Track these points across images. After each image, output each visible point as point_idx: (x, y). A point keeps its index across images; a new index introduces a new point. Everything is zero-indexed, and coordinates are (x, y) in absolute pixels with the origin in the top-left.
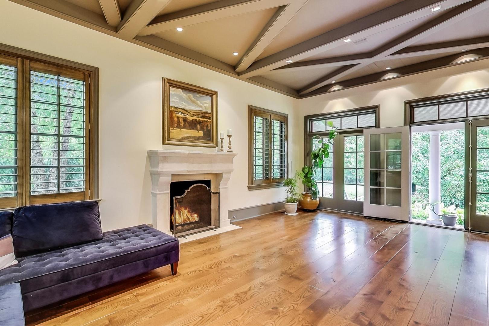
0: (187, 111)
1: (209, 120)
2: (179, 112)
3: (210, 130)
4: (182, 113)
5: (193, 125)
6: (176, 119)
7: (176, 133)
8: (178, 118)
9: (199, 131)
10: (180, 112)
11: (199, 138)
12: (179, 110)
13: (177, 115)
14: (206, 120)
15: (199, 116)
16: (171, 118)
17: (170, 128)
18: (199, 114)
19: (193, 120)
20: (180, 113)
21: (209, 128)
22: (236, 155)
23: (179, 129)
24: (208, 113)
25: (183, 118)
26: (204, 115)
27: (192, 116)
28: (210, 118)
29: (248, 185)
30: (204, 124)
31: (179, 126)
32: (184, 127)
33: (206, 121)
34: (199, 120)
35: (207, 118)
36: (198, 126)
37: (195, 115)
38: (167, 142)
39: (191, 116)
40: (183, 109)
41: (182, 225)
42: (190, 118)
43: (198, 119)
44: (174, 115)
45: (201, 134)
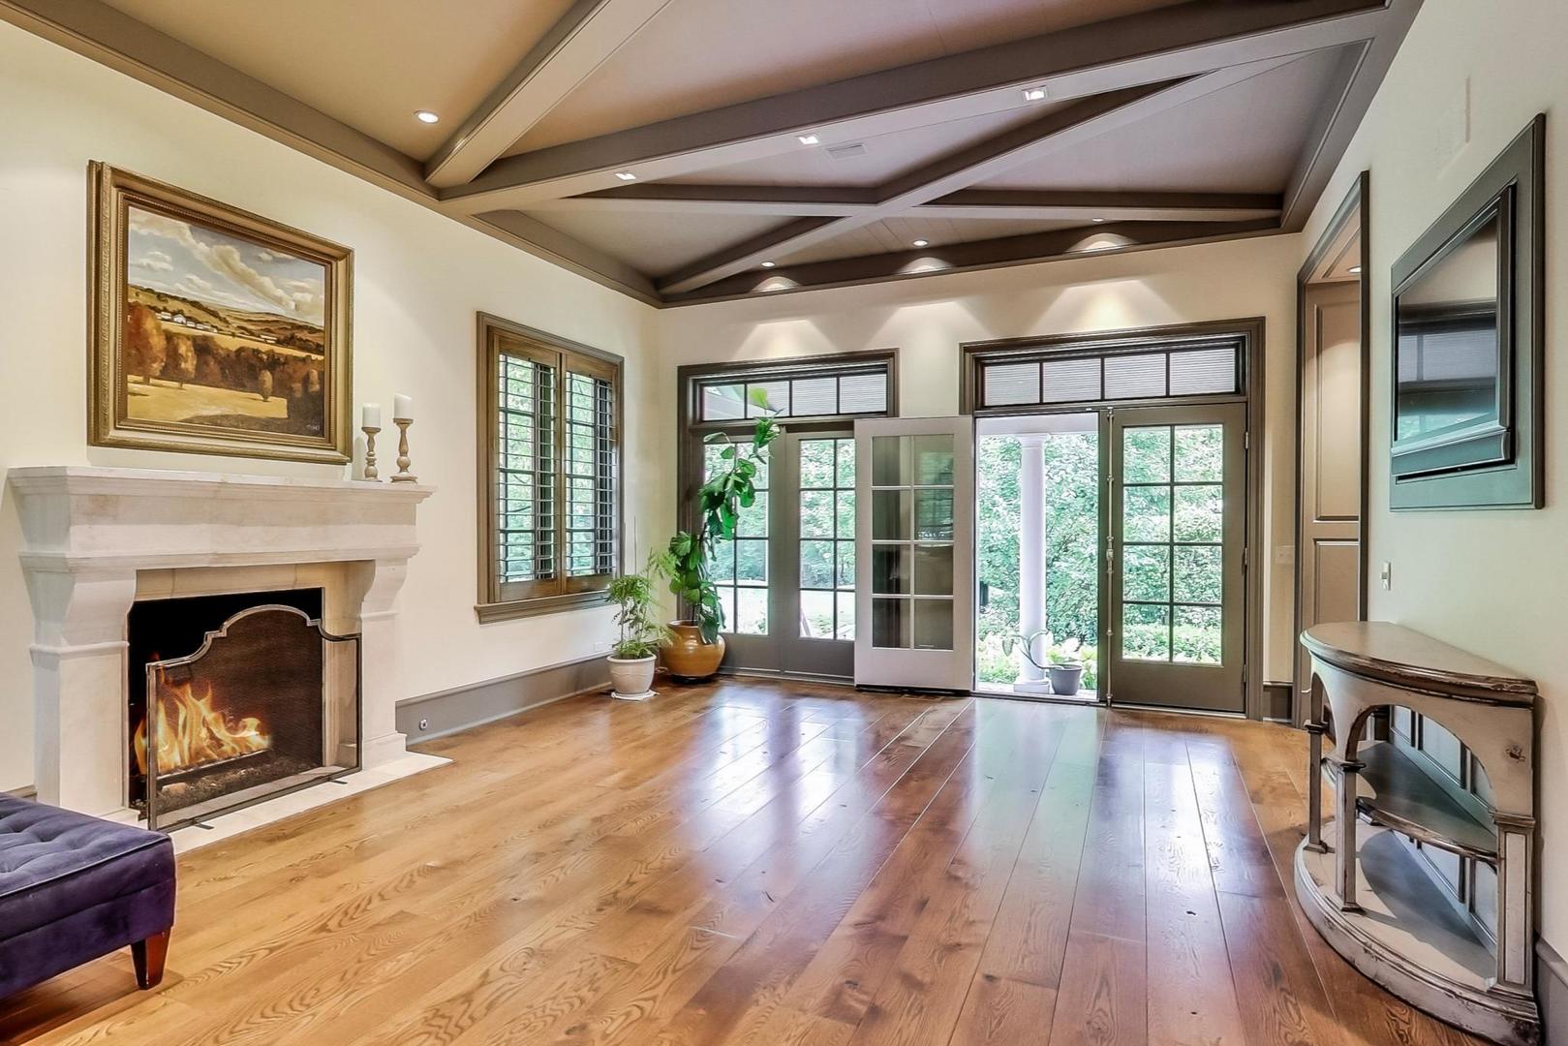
0: (214, 314)
1: (314, 357)
2: (174, 314)
3: (321, 395)
4: (189, 318)
5: (241, 371)
6: (158, 342)
7: (152, 397)
8: (170, 337)
9: (270, 399)
10: (180, 312)
11: (268, 424)
12: (173, 305)
13: (166, 325)
14: (303, 354)
15: (272, 338)
16: (134, 336)
17: (130, 377)
18: (269, 331)
19: (241, 350)
20: (179, 319)
21: (317, 387)
22: (427, 494)
23: (176, 384)
24: (312, 330)
25: (194, 339)
26: (291, 333)
27: (237, 332)
28: (319, 349)
29: (476, 604)
30: (295, 372)
31: (172, 370)
32: (200, 378)
33: (304, 360)
34: (270, 354)
35: (303, 345)
36: (267, 377)
37: (252, 333)
38: (113, 434)
39: (233, 335)
40: (195, 304)
41: (189, 777)
42: (229, 343)
43: (264, 348)
44: (149, 324)
45: (277, 408)
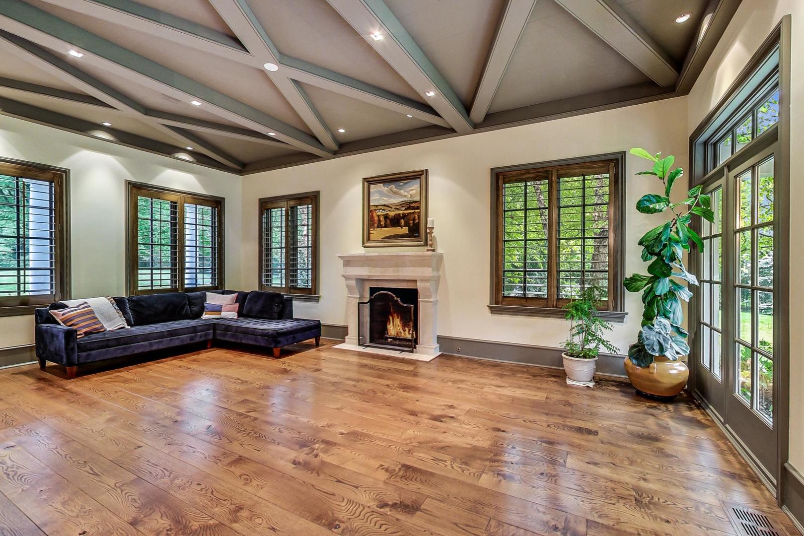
0: (389, 207)
1: (416, 211)
2: (380, 210)
3: (419, 223)
4: (383, 210)
5: (394, 222)
6: (376, 218)
7: (376, 233)
8: (379, 216)
9: (403, 228)
10: (381, 209)
11: (403, 236)
12: (379, 207)
13: (378, 214)
14: (413, 211)
15: (403, 209)
16: (371, 219)
17: (371, 229)
18: (403, 207)
19: (396, 215)
20: (381, 211)
21: (417, 221)
23: (380, 229)
24: (416, 202)
25: (384, 215)
26: (409, 205)
27: (394, 210)
28: (418, 208)
29: (488, 304)
30: (410, 217)
31: (379, 226)
32: (386, 226)
33: (413, 213)
34: (403, 214)
35: (414, 208)
36: (402, 221)
37: (398, 209)
38: (366, 244)
39: (393, 211)
40: (384, 205)
42: (392, 214)
43: (401, 212)
44: (374, 215)
45: (405, 230)
